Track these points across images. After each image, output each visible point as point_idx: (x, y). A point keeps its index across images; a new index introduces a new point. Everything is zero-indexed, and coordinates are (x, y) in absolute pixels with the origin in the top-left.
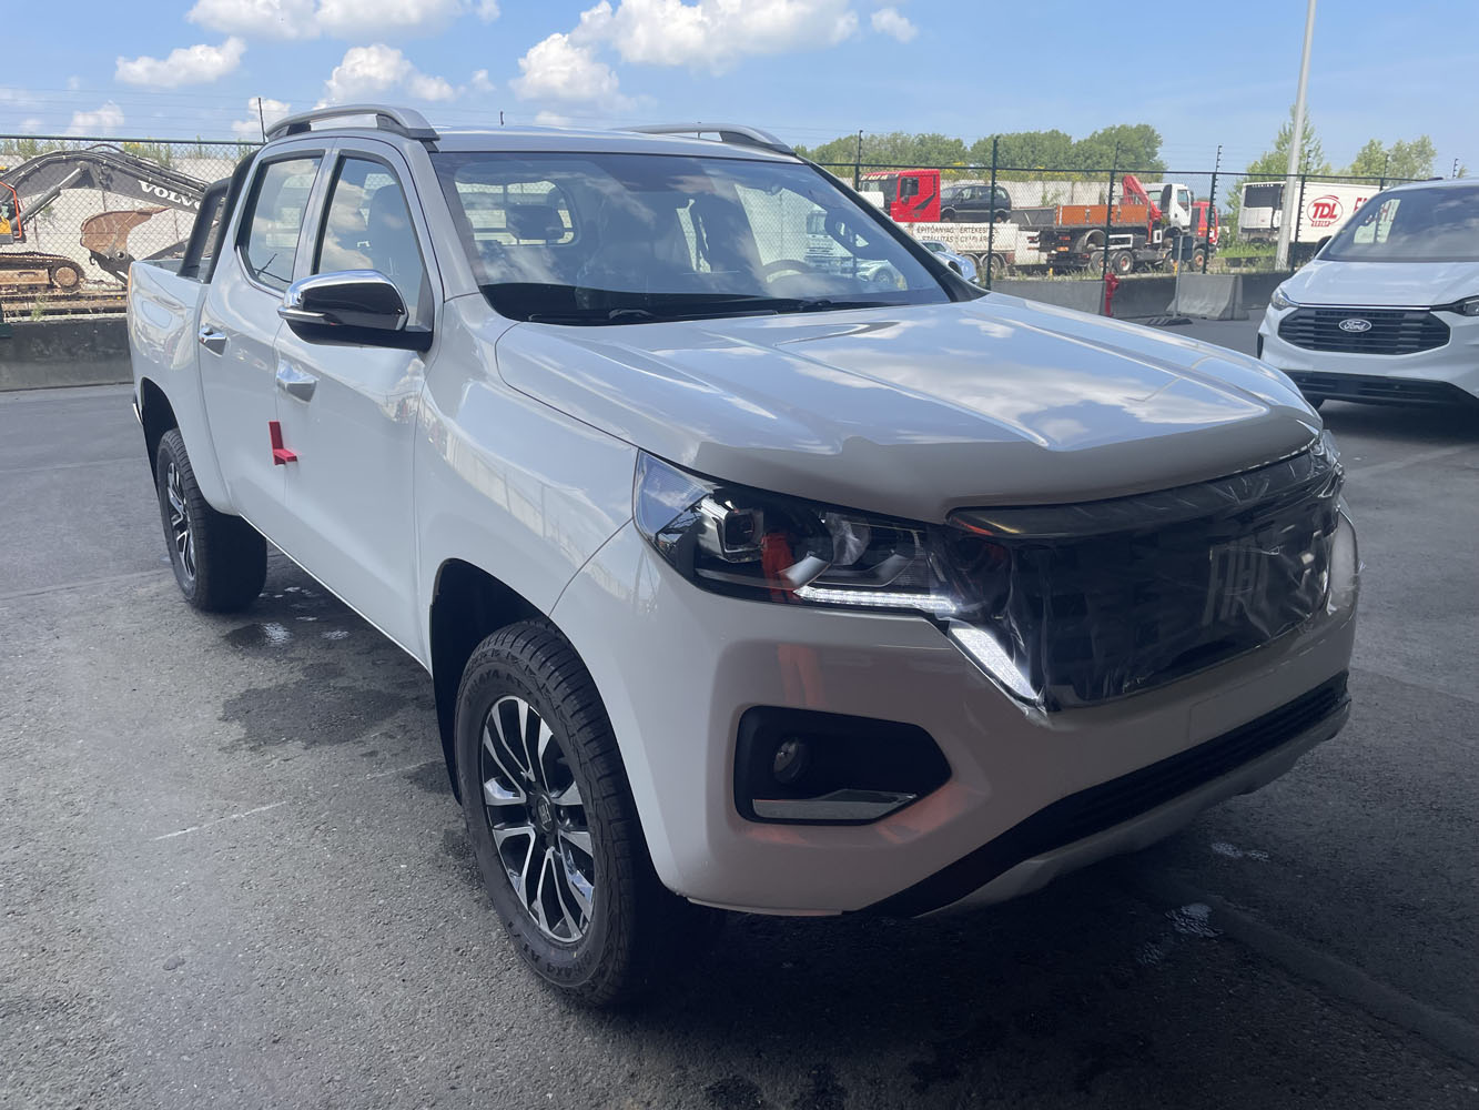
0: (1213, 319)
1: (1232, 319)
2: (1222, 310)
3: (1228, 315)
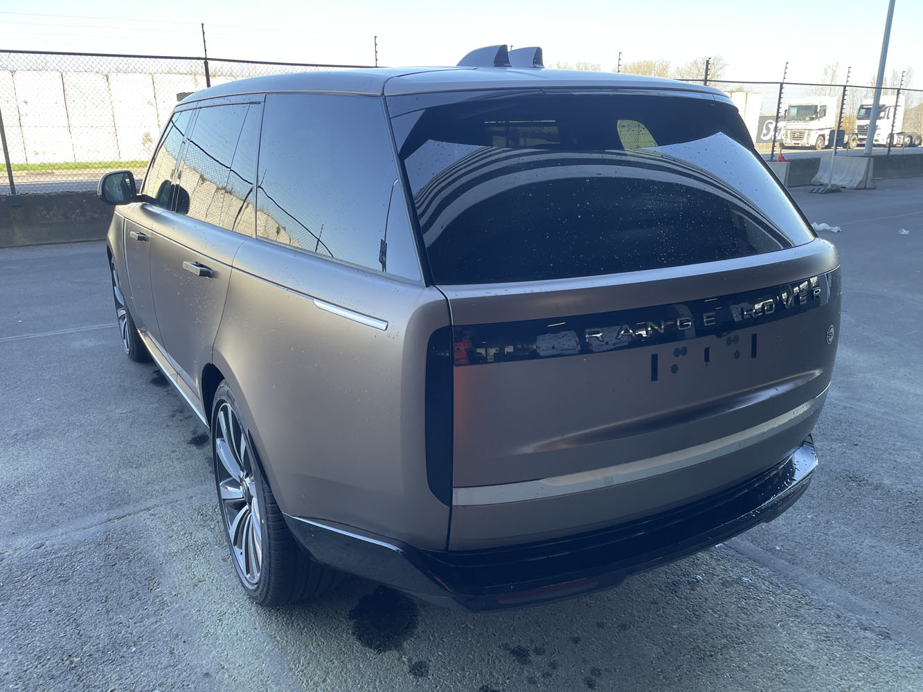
0: (852, 189)
1: (865, 188)
2: (858, 182)
3: (863, 186)
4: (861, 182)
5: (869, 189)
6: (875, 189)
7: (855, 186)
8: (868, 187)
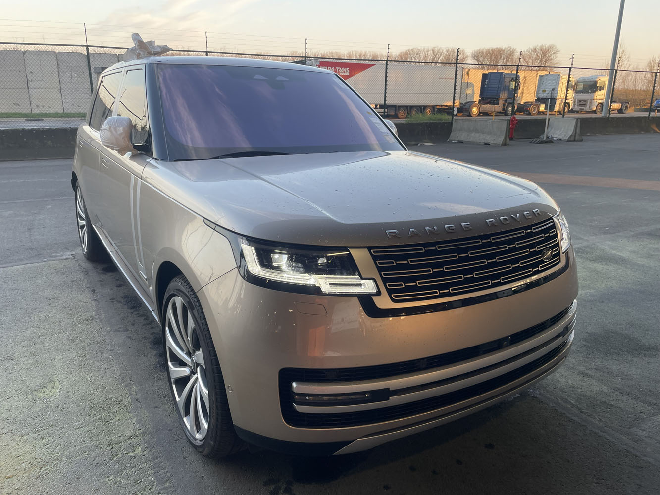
0: (564, 140)
1: (574, 140)
2: (569, 136)
3: (572, 138)
4: (571, 136)
5: (578, 141)
6: (582, 141)
7: (567, 138)
8: (576, 140)
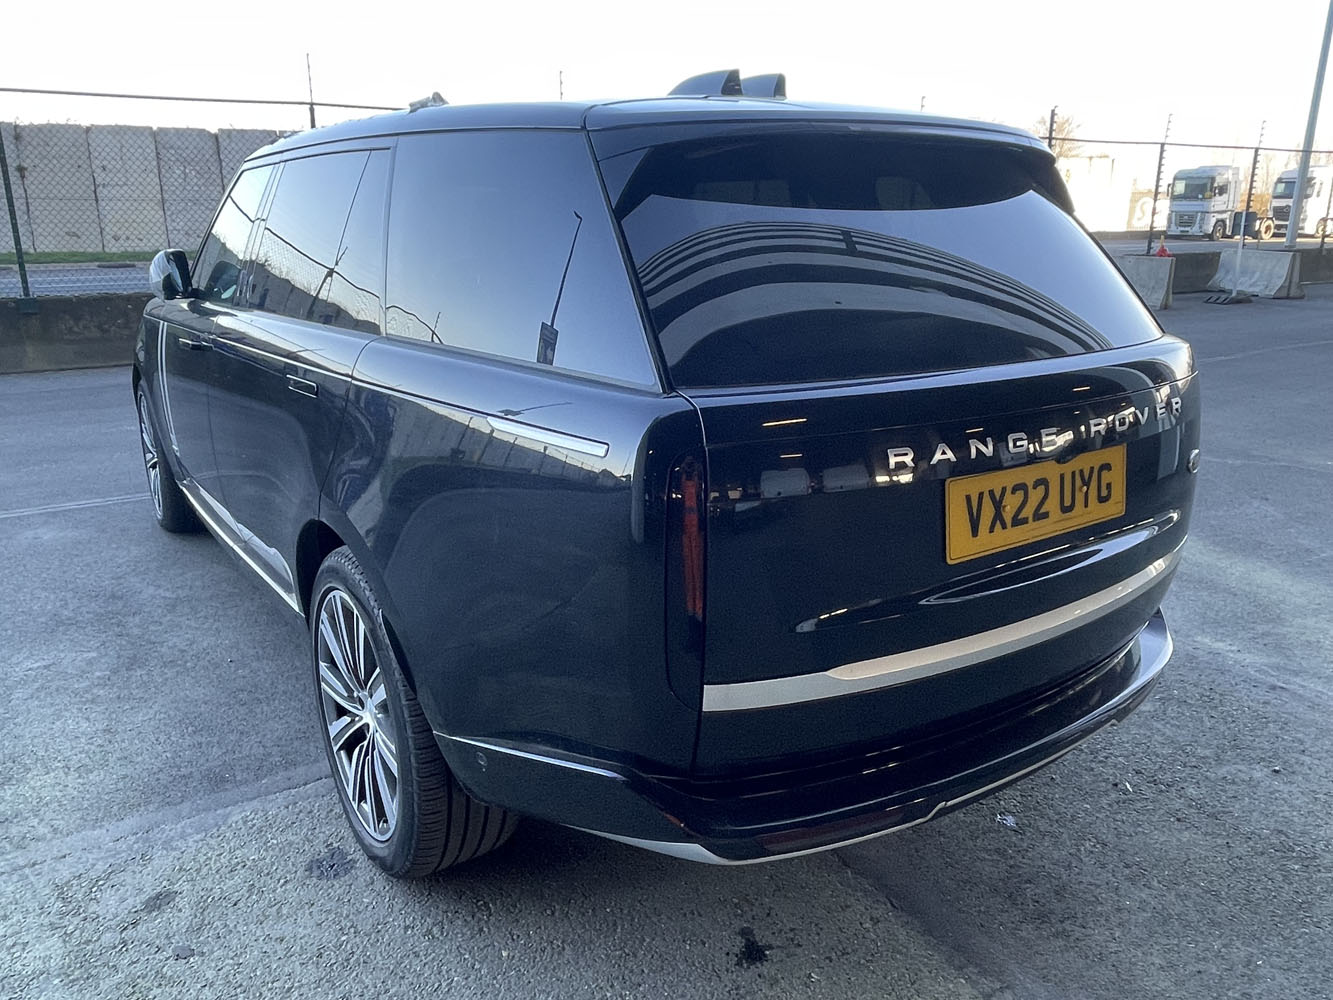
0: (1267, 298)
1: (1288, 298)
2: (1277, 288)
3: (1284, 293)
4: (1282, 287)
5: (1294, 298)
6: (1302, 298)
7: (1273, 293)
8: (1291, 295)
